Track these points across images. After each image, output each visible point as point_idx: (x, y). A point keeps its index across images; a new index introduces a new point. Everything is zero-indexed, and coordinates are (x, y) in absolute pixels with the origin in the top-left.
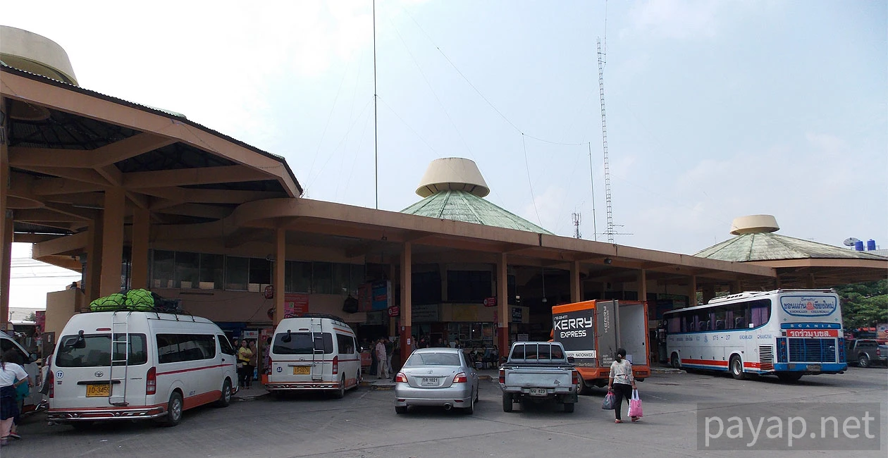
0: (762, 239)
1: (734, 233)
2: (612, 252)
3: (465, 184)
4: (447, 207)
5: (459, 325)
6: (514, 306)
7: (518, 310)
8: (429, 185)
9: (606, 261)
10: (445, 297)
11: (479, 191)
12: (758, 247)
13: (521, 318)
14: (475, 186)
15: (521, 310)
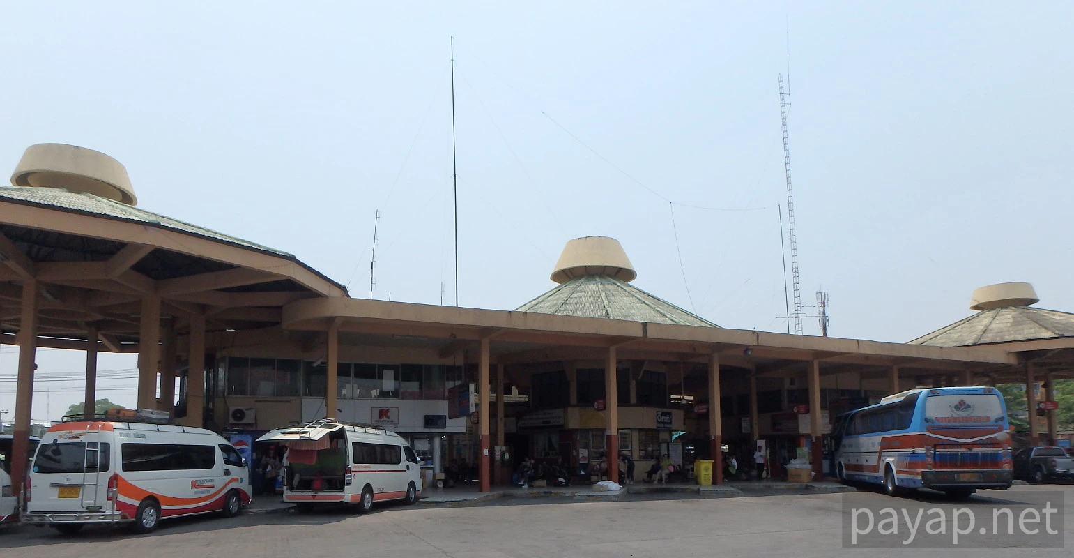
0: (1008, 315)
1: (976, 307)
2: (752, 341)
3: (605, 267)
4: (575, 295)
5: (590, 433)
6: (660, 409)
7: (664, 414)
8: (566, 269)
9: (746, 351)
10: (574, 399)
11: (623, 275)
12: (997, 326)
13: (670, 423)
14: (620, 269)
15: (670, 414)
